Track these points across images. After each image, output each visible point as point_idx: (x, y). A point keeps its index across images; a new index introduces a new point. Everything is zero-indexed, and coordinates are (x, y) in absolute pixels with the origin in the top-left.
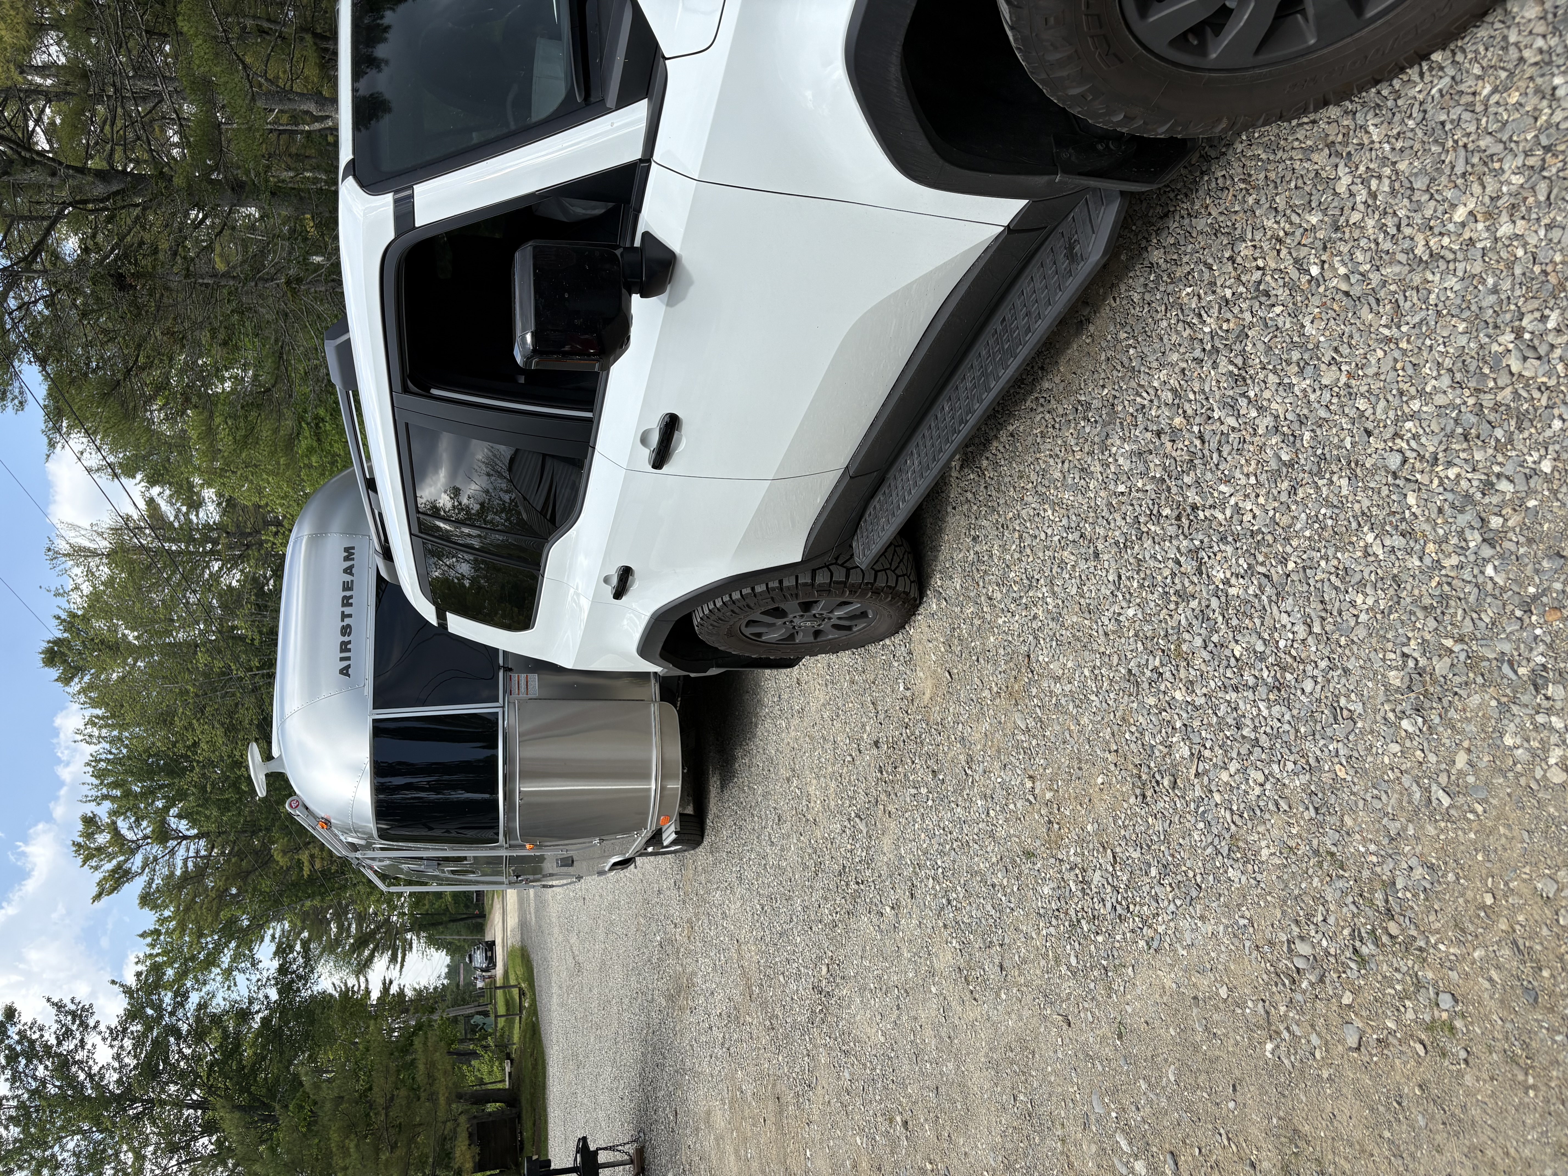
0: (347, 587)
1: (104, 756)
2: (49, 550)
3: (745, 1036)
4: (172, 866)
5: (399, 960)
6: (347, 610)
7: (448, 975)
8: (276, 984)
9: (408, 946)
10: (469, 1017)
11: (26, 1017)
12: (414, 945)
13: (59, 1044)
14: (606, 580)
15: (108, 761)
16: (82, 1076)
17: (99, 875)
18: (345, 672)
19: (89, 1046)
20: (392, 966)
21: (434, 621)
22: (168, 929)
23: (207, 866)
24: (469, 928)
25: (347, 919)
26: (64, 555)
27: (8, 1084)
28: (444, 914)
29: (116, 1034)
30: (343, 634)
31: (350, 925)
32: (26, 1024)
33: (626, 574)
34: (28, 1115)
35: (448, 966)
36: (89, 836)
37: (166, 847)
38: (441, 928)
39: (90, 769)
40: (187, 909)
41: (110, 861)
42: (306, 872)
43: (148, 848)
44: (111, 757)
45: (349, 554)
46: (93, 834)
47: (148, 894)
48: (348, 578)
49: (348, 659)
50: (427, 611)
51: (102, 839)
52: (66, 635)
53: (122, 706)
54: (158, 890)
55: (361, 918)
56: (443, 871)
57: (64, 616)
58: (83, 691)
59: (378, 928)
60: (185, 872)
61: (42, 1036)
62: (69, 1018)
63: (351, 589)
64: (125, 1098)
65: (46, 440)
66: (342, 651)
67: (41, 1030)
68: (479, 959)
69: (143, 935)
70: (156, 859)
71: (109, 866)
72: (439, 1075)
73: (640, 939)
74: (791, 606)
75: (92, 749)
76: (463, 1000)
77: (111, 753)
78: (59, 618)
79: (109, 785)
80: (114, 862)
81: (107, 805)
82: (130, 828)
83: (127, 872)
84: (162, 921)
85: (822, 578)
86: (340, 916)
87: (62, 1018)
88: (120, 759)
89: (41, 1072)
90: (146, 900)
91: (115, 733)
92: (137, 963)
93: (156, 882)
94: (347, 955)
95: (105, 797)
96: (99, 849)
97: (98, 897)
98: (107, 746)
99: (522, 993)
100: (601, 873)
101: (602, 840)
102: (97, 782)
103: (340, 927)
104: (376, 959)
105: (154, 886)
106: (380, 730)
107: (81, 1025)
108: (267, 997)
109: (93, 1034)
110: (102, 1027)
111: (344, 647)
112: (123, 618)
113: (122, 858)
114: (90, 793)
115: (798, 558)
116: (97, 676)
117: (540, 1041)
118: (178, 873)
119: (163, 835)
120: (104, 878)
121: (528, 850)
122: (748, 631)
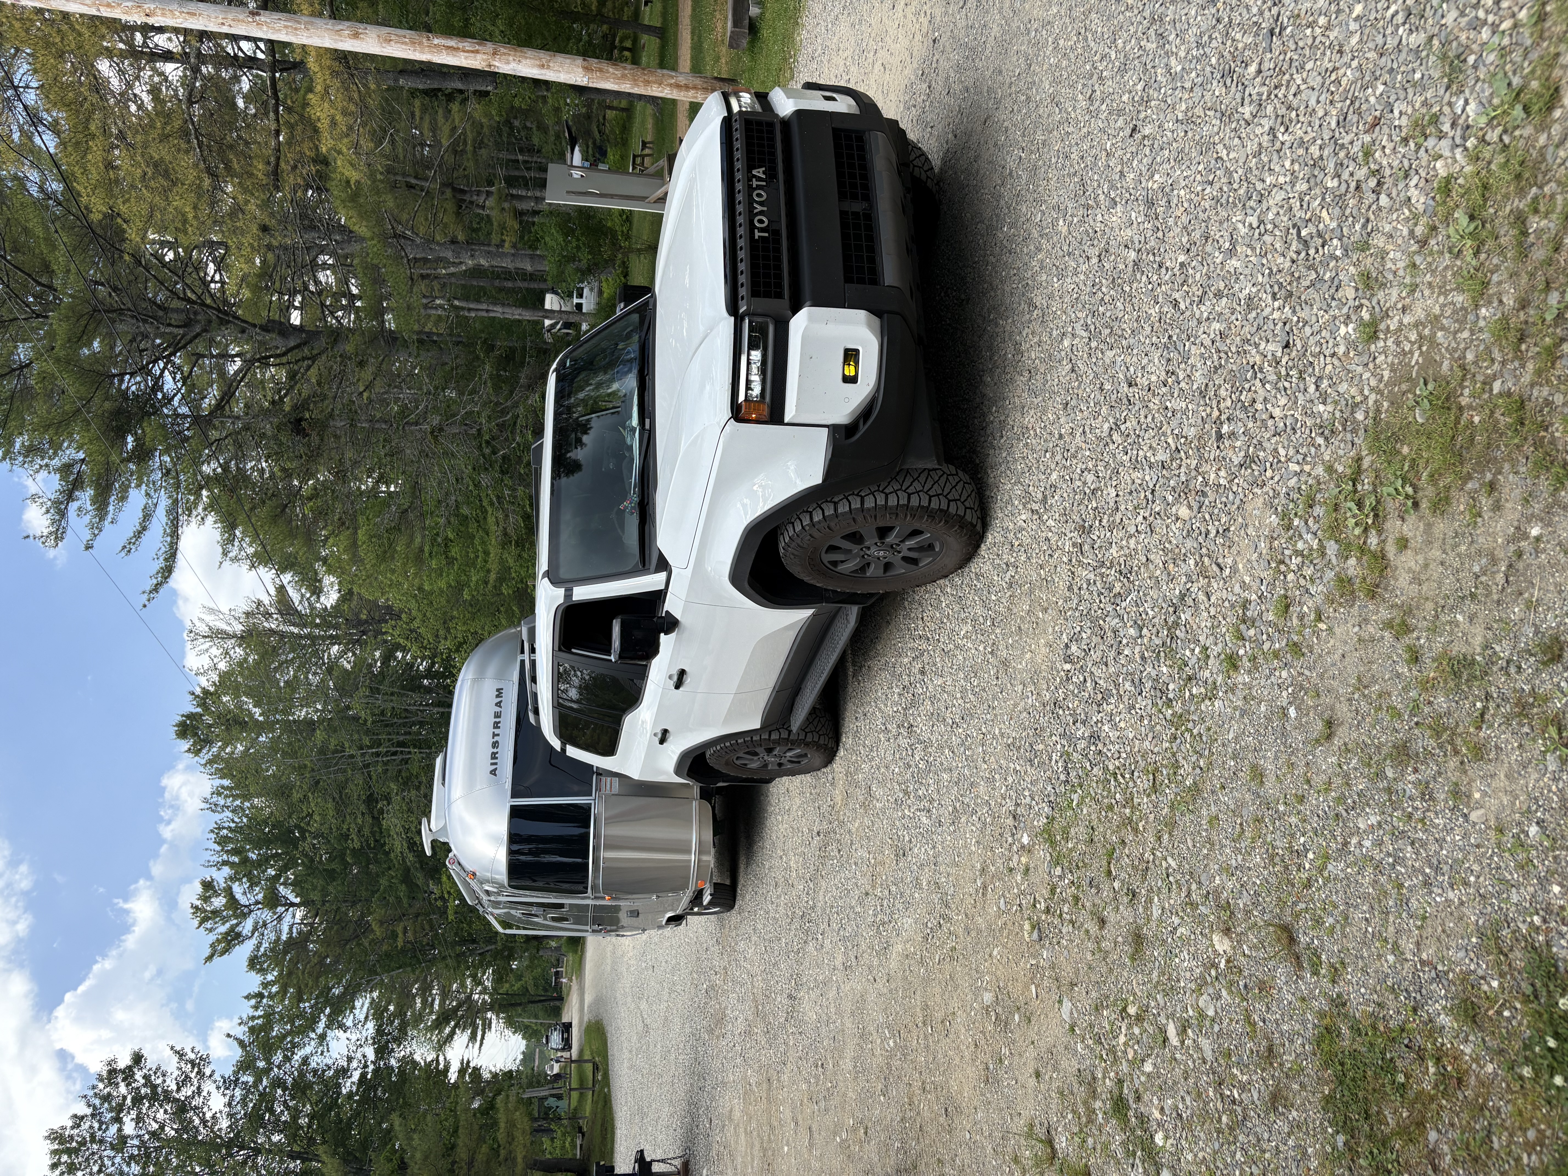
0: (497, 715)
1: (226, 825)
2: (191, 632)
3: (754, 1043)
4: (279, 933)
5: (479, 1038)
6: (497, 731)
7: (524, 1061)
8: (374, 1043)
9: (487, 1025)
10: (542, 1099)
11: (151, 1062)
12: (493, 1025)
13: (179, 1090)
14: (655, 735)
15: (230, 829)
16: (197, 1121)
17: (212, 937)
18: (493, 772)
19: (204, 1093)
20: (471, 1045)
21: (559, 749)
22: (270, 993)
23: (310, 933)
24: (546, 1011)
25: (431, 994)
26: (204, 637)
27: (133, 1124)
28: (524, 995)
29: (229, 1083)
30: (493, 747)
31: (433, 1000)
32: (150, 1069)
33: (665, 732)
34: (148, 1155)
35: (523, 1053)
36: (206, 899)
37: (275, 913)
38: (519, 1009)
39: (213, 836)
40: (290, 974)
41: (223, 924)
42: (400, 943)
43: (259, 912)
44: (233, 825)
45: (499, 692)
46: (210, 897)
47: (256, 957)
48: (498, 709)
49: (496, 764)
50: (556, 744)
51: (219, 902)
52: (199, 710)
53: (246, 778)
54: (265, 954)
55: (445, 994)
56: (545, 919)
57: (198, 691)
58: (210, 762)
59: (460, 1005)
60: (290, 938)
61: (164, 1081)
62: (189, 1066)
63: (499, 717)
64: (234, 1143)
65: (221, 550)
66: (492, 758)
67: (164, 1075)
68: (556, 1039)
69: (248, 997)
70: (265, 925)
71: (223, 929)
72: (518, 1134)
73: (693, 991)
74: (760, 750)
75: (217, 817)
76: (538, 1082)
77: (233, 821)
78: (193, 694)
79: (227, 852)
80: (228, 925)
81: (227, 871)
82: (245, 893)
83: (239, 935)
84: (265, 985)
85: (775, 736)
86: (426, 989)
87: (183, 1065)
88: (241, 827)
89: (161, 1115)
90: (254, 963)
91: (238, 802)
92: (240, 1024)
93: (264, 946)
94: (431, 1029)
95: (225, 863)
96: (215, 913)
97: (210, 958)
98: (230, 815)
99: (596, 1068)
100: (660, 927)
101: (658, 897)
102: (218, 848)
103: (424, 1002)
104: (456, 1037)
105: (262, 950)
106: (516, 813)
107: (197, 1073)
108: (364, 1056)
109: (209, 1082)
110: (217, 1076)
111: (494, 756)
112: (252, 697)
113: (235, 922)
114: (212, 859)
115: (757, 726)
116: (223, 749)
117: (611, 1108)
118: (284, 937)
119: (273, 901)
120: (218, 940)
121: (607, 902)
122: (738, 762)
